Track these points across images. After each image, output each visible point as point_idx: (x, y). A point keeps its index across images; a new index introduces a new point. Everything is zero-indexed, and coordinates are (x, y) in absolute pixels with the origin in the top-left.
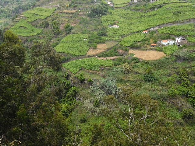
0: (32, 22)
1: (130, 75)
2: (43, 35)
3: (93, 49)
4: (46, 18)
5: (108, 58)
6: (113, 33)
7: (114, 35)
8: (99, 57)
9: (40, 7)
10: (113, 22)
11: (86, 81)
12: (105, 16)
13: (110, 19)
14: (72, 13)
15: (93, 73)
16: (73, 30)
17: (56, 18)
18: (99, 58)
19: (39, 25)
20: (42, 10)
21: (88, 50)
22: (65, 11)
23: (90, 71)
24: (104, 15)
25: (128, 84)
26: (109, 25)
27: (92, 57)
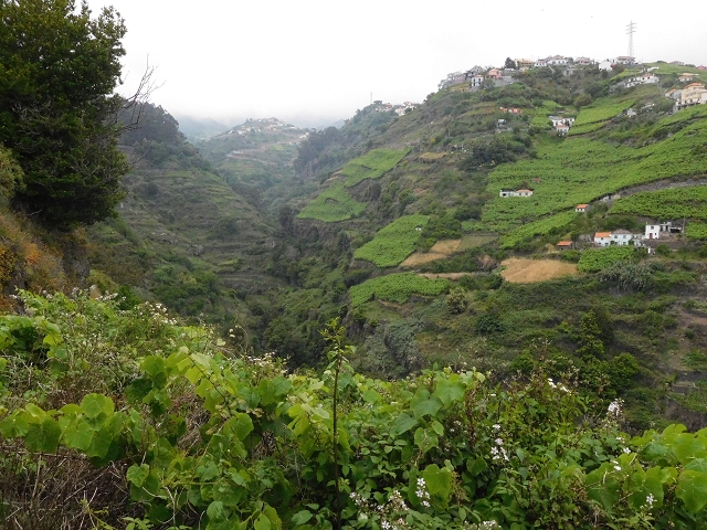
0: (352, 187)
1: (459, 316)
2: (363, 219)
3: (424, 252)
4: (382, 176)
5: (440, 275)
6: (502, 212)
7: (502, 216)
8: (424, 271)
9: (379, 150)
10: (518, 182)
11: (365, 325)
12: (508, 166)
13: (515, 173)
14: (433, 161)
15: (389, 308)
16: (410, 206)
17: (401, 174)
18: (421, 275)
19: (363, 194)
20: (380, 155)
21: (410, 255)
22: (423, 156)
23: (386, 304)
24: (505, 162)
25: (439, 337)
26: (503, 190)
27: (406, 270)
